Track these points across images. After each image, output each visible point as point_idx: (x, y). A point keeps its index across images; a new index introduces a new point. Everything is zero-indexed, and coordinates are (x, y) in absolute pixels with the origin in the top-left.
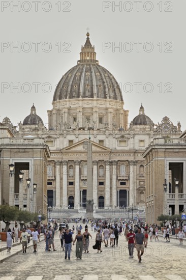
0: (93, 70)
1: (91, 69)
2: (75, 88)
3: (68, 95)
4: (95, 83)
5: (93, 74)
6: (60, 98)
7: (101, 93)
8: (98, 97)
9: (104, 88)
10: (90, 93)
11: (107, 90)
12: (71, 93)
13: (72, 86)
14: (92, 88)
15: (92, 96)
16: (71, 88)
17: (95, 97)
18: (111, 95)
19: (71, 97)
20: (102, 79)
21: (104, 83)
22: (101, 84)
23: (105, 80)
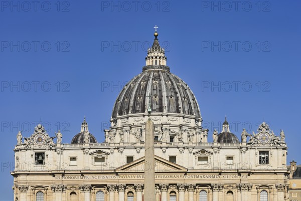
0: (162, 78)
1: (159, 76)
2: (140, 100)
3: (131, 109)
4: (165, 94)
5: (163, 82)
6: (121, 114)
7: (173, 107)
8: (169, 111)
9: (177, 100)
10: (158, 106)
11: (180, 102)
12: (134, 107)
13: (135, 97)
14: (161, 100)
15: (161, 109)
16: (135, 100)
17: (165, 111)
18: (186, 110)
19: (134, 111)
20: (174, 89)
21: (176, 93)
22: (173, 94)
23: (177, 90)
